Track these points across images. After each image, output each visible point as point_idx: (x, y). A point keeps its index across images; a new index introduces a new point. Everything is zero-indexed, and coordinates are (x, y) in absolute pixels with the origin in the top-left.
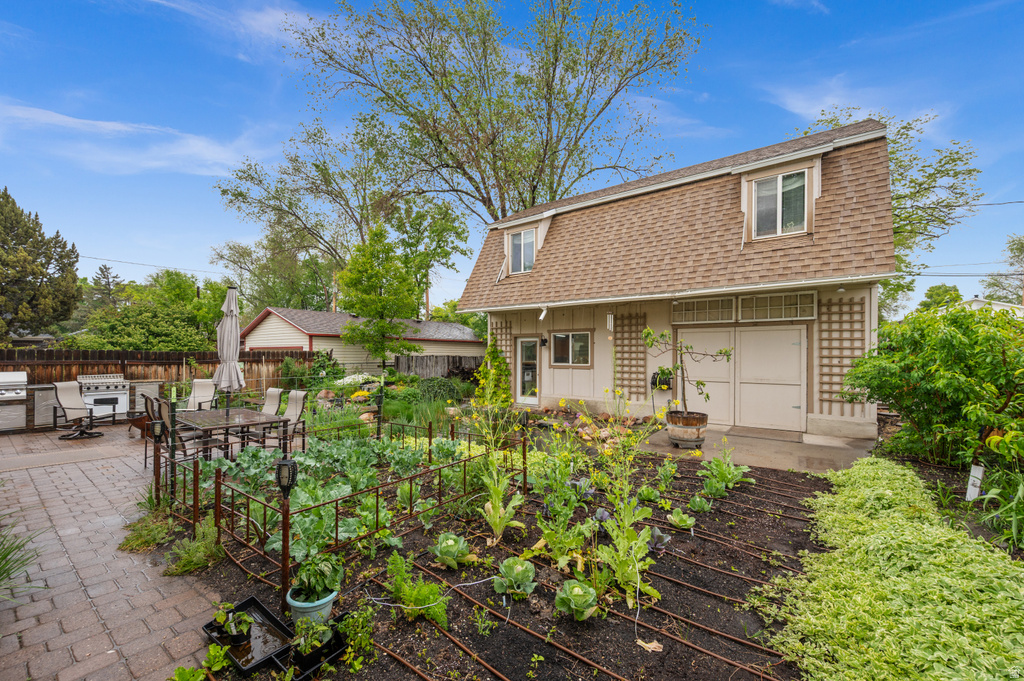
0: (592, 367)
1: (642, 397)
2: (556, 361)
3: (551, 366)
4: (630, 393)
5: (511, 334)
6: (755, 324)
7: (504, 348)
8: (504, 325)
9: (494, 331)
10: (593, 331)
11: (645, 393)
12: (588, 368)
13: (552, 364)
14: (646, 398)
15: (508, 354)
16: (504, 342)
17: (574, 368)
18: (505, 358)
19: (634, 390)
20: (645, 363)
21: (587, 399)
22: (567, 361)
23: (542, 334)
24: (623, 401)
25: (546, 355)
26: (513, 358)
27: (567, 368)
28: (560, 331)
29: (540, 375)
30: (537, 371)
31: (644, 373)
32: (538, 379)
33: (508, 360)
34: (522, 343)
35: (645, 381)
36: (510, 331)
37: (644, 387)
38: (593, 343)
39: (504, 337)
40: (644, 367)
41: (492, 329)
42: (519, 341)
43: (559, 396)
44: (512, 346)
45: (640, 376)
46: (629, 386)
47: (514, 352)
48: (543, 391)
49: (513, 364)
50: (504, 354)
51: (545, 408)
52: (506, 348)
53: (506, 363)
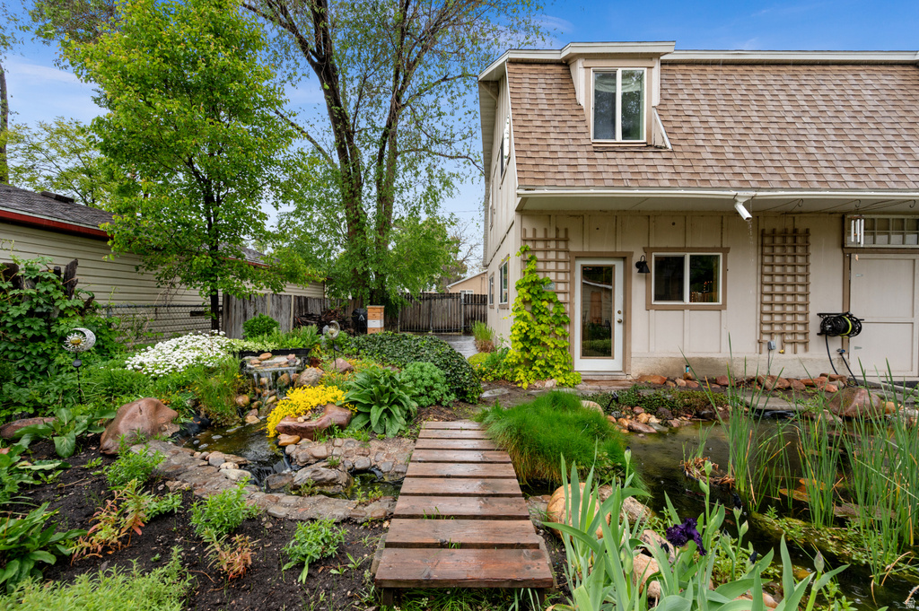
0: (724, 306)
1: (800, 348)
2: (657, 298)
3: (649, 307)
4: (784, 342)
5: (567, 251)
7: (552, 276)
8: (552, 235)
9: (529, 244)
10: (726, 251)
11: (805, 343)
12: (719, 309)
13: (654, 303)
14: (806, 349)
15: (561, 287)
16: (551, 266)
17: (691, 308)
18: (555, 294)
19: (789, 338)
20: (807, 299)
21: (715, 356)
22: (681, 299)
23: (633, 253)
24: (775, 355)
25: (641, 289)
26: (571, 293)
27: (682, 309)
28: (667, 249)
29: (625, 322)
30: (617, 317)
31: (806, 314)
32: (618, 330)
33: (561, 298)
34: (584, 267)
35: (805, 324)
36: (567, 246)
37: (805, 334)
38: (725, 270)
39: (552, 255)
40: (806, 305)
41: (525, 240)
42: (579, 264)
43: (665, 355)
44: (570, 272)
45: (800, 319)
46: (782, 334)
47: (572, 282)
48: (637, 347)
49: (571, 303)
50: (552, 286)
51: (642, 377)
52: (557, 277)
53: (559, 303)
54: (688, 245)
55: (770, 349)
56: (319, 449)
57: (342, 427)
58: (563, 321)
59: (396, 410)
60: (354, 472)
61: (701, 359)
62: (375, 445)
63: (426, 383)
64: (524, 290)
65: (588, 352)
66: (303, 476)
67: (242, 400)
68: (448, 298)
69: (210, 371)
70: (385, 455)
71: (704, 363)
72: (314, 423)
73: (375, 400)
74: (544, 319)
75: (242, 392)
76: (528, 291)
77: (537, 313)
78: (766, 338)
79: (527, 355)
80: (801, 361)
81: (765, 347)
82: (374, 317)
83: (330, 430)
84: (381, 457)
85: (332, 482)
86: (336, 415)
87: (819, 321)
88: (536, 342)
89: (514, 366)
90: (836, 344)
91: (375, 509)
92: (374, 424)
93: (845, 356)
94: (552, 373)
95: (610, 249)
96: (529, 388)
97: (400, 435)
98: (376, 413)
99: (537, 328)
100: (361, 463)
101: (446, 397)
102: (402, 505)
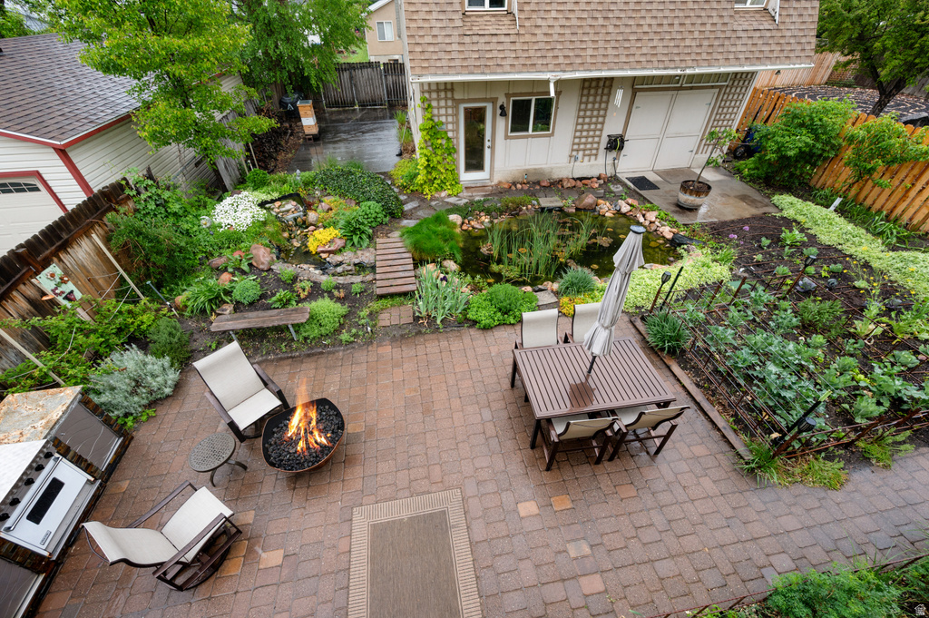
0: (552, 134)
1: (593, 158)
2: (512, 131)
3: (507, 137)
4: (584, 155)
5: (453, 99)
6: (691, 88)
7: (443, 119)
8: (442, 87)
9: (427, 95)
10: (559, 94)
11: (596, 155)
12: (550, 136)
13: (509, 134)
14: (596, 159)
15: (450, 127)
16: (443, 111)
17: (533, 136)
18: (446, 133)
19: (587, 152)
20: (603, 126)
21: (543, 166)
22: (527, 130)
23: (497, 98)
24: (577, 163)
25: (503, 125)
26: (456, 130)
27: (527, 137)
28: (521, 94)
29: (492, 148)
30: (487, 144)
31: (600, 136)
32: (487, 152)
33: (450, 134)
34: (466, 109)
35: (598, 143)
36: (453, 94)
37: (597, 149)
38: (557, 108)
39: (442, 103)
40: (601, 130)
41: (423, 92)
42: (462, 107)
43: (515, 168)
44: (456, 115)
45: (596, 139)
46: (584, 150)
47: (457, 123)
48: (498, 164)
49: (457, 138)
50: (444, 127)
51: (500, 183)
52: (447, 119)
53: (449, 139)
54: (535, 91)
55: (576, 159)
56: (338, 258)
57: (344, 247)
58: (451, 151)
59: (364, 236)
60: (355, 265)
61: (535, 169)
62: (359, 253)
63: (373, 216)
64: (425, 133)
65: (469, 167)
66: (339, 269)
67: (286, 235)
68: (367, 67)
69: (264, 223)
70: (366, 256)
71: (537, 172)
72: (332, 248)
73: (354, 232)
74: (439, 152)
75: (284, 231)
76: (428, 133)
77: (435, 148)
78: (574, 153)
79: (429, 177)
80: (592, 166)
81: (573, 159)
82: (307, 116)
83: (340, 250)
84: (364, 258)
85: (350, 270)
86: (340, 243)
87: (607, 139)
88: (434, 168)
89: (421, 185)
90: (614, 154)
91: (370, 277)
92: (356, 244)
93: (616, 161)
94: (445, 187)
95: (482, 96)
96: (431, 200)
97: (368, 247)
98: (356, 239)
99: (435, 159)
100: (357, 261)
101: (384, 219)
102: (378, 277)
